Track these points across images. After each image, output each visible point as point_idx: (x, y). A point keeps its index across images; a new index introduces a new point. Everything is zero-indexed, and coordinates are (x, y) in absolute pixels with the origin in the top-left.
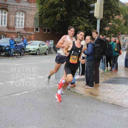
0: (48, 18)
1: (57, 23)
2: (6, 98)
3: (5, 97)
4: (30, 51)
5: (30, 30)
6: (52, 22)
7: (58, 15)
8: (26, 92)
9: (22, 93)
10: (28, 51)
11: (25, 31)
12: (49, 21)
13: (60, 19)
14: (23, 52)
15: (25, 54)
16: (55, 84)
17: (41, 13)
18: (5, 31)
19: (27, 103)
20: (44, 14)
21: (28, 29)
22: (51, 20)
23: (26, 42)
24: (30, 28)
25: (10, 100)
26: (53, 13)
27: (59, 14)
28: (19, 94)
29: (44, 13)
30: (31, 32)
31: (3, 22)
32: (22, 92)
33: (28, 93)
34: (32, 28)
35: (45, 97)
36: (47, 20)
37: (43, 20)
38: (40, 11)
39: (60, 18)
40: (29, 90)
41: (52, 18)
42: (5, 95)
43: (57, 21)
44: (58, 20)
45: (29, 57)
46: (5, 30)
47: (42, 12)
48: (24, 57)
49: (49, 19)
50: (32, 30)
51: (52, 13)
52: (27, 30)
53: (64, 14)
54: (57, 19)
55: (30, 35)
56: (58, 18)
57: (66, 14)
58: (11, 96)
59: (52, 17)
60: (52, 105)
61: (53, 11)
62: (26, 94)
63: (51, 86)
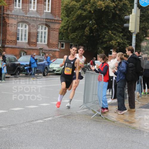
0: (74, 32)
1: (86, 38)
2: (27, 126)
3: (26, 124)
4: (54, 71)
5: (54, 46)
6: (80, 37)
7: (87, 29)
8: (50, 118)
9: (45, 120)
10: (52, 70)
11: (49, 47)
12: (76, 35)
13: (88, 33)
14: (46, 72)
15: (48, 74)
16: (83, 109)
17: (67, 27)
18: (25, 48)
19: (51, 131)
20: (70, 28)
21: (52, 45)
22: (79, 34)
23: (49, 60)
24: (54, 44)
25: (32, 128)
26: (81, 27)
27: (87, 27)
28: (42, 121)
29: (71, 26)
30: (55, 48)
31: (24, 37)
32: (46, 118)
33: (52, 120)
34: (57, 44)
35: (71, 124)
36: (73, 35)
37: (69, 35)
38: (66, 25)
39: (89, 31)
40: (53, 117)
41: (79, 33)
42: (25, 122)
43: (85, 36)
44: (87, 34)
45: (53, 77)
46: (25, 46)
47: (68, 25)
48: (47, 77)
49: (76, 33)
50: (57, 46)
51: (79, 27)
52: (51, 47)
53: (93, 28)
54: (85, 34)
55: (54, 52)
56: (87, 32)
57: (95, 27)
58: (32, 123)
59: (80, 31)
60: (80, 134)
61: (81, 24)
62: (50, 120)
63: (79, 112)
